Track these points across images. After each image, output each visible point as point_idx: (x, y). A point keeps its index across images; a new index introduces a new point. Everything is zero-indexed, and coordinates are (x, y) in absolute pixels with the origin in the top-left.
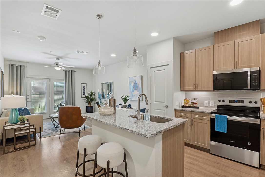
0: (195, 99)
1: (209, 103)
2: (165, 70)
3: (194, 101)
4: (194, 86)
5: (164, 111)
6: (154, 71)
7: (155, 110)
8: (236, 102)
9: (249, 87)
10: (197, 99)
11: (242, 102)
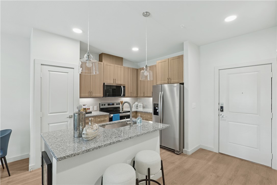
0: (84, 105)
1: (93, 108)
2: (68, 73)
3: (84, 107)
4: (89, 93)
5: (66, 123)
6: (49, 71)
7: (50, 125)
8: (111, 105)
9: (122, 95)
10: (86, 105)
11: (113, 104)
